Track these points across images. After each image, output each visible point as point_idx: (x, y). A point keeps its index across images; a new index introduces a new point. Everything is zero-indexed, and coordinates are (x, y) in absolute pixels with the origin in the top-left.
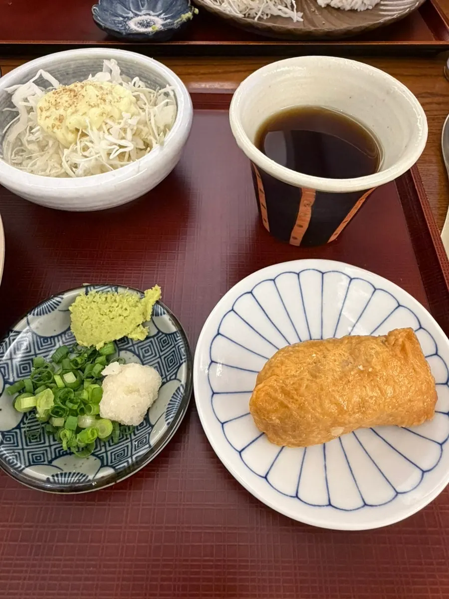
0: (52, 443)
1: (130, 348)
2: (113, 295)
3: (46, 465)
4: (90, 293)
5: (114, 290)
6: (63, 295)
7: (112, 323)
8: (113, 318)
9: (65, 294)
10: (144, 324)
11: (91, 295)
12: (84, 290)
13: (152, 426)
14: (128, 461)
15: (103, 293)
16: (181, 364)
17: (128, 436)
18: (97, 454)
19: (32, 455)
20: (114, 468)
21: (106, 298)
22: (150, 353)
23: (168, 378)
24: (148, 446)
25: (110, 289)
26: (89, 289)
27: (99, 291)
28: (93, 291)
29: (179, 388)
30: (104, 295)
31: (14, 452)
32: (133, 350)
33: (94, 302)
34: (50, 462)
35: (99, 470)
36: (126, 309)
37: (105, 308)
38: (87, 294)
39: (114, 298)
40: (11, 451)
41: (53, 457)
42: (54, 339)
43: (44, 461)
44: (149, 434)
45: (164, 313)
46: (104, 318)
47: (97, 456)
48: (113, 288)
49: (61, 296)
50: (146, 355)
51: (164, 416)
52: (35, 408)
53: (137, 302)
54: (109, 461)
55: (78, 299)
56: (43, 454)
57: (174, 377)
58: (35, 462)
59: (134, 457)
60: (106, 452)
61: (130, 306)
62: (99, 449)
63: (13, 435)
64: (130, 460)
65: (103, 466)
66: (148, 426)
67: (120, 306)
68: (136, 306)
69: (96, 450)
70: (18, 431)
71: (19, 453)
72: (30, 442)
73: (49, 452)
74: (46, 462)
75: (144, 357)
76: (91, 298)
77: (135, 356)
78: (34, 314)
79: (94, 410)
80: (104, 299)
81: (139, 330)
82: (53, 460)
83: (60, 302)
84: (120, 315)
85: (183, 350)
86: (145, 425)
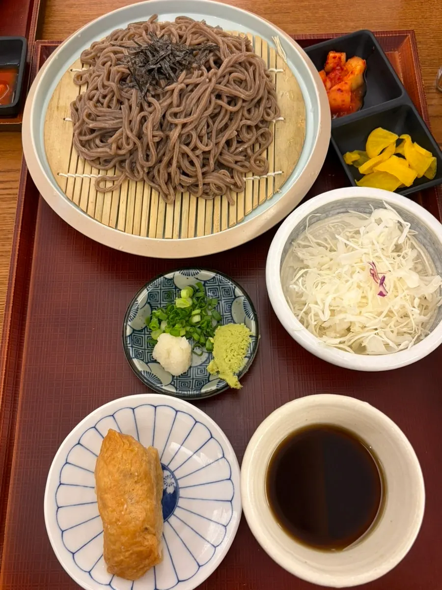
0: (162, 305)
1: (208, 360)
2: (244, 354)
3: (147, 300)
4: (250, 338)
5: (248, 355)
6: (255, 320)
7: (223, 350)
8: (226, 351)
9: (254, 322)
10: (218, 372)
11: (249, 339)
12: (254, 334)
13: (147, 363)
14: (129, 344)
15: (248, 347)
16: (176, 389)
17: (149, 349)
18: (146, 329)
19: (156, 294)
20: (129, 336)
21: (243, 349)
22: (199, 373)
23: (175, 381)
24: (134, 356)
25: (249, 352)
26: (254, 338)
27: (250, 345)
28: (251, 340)
29: (161, 383)
30: (245, 347)
31: (159, 285)
32: (206, 362)
33: (243, 340)
34: (149, 303)
35: (132, 328)
36: (230, 361)
37: (235, 346)
38: (250, 336)
39: (241, 354)
40: (160, 283)
41: (153, 305)
42: (229, 312)
43: (150, 300)
44: (143, 360)
45: (217, 387)
46: (228, 345)
47: (144, 329)
48: (249, 355)
49: (254, 318)
50: (199, 370)
51: (149, 370)
52: (181, 297)
53: (233, 370)
54: (135, 335)
55: (248, 330)
56: (156, 300)
57: (173, 383)
58: (150, 295)
59: (131, 348)
60: (145, 334)
61: (231, 364)
62: (149, 330)
63: (171, 284)
64: (130, 345)
65: (134, 330)
66: (149, 360)
67: (233, 357)
68: (230, 368)
69: (148, 329)
70: (174, 287)
71: (158, 287)
72: (165, 294)
73: (157, 303)
74: (149, 301)
75: (198, 369)
76: (246, 338)
77: (201, 363)
78: (244, 300)
79: (168, 330)
80: (242, 347)
81: (215, 368)
82: (150, 305)
83: (250, 318)
84: (227, 356)
85: (186, 393)
86: (152, 359)
